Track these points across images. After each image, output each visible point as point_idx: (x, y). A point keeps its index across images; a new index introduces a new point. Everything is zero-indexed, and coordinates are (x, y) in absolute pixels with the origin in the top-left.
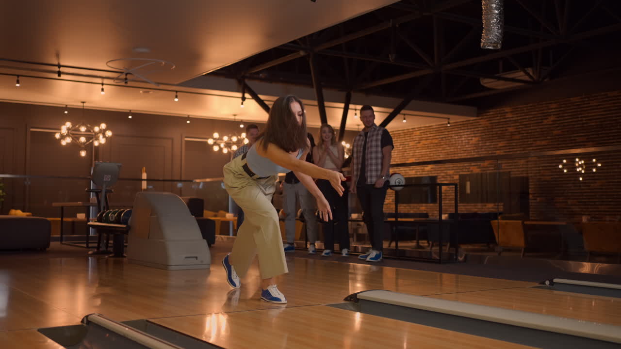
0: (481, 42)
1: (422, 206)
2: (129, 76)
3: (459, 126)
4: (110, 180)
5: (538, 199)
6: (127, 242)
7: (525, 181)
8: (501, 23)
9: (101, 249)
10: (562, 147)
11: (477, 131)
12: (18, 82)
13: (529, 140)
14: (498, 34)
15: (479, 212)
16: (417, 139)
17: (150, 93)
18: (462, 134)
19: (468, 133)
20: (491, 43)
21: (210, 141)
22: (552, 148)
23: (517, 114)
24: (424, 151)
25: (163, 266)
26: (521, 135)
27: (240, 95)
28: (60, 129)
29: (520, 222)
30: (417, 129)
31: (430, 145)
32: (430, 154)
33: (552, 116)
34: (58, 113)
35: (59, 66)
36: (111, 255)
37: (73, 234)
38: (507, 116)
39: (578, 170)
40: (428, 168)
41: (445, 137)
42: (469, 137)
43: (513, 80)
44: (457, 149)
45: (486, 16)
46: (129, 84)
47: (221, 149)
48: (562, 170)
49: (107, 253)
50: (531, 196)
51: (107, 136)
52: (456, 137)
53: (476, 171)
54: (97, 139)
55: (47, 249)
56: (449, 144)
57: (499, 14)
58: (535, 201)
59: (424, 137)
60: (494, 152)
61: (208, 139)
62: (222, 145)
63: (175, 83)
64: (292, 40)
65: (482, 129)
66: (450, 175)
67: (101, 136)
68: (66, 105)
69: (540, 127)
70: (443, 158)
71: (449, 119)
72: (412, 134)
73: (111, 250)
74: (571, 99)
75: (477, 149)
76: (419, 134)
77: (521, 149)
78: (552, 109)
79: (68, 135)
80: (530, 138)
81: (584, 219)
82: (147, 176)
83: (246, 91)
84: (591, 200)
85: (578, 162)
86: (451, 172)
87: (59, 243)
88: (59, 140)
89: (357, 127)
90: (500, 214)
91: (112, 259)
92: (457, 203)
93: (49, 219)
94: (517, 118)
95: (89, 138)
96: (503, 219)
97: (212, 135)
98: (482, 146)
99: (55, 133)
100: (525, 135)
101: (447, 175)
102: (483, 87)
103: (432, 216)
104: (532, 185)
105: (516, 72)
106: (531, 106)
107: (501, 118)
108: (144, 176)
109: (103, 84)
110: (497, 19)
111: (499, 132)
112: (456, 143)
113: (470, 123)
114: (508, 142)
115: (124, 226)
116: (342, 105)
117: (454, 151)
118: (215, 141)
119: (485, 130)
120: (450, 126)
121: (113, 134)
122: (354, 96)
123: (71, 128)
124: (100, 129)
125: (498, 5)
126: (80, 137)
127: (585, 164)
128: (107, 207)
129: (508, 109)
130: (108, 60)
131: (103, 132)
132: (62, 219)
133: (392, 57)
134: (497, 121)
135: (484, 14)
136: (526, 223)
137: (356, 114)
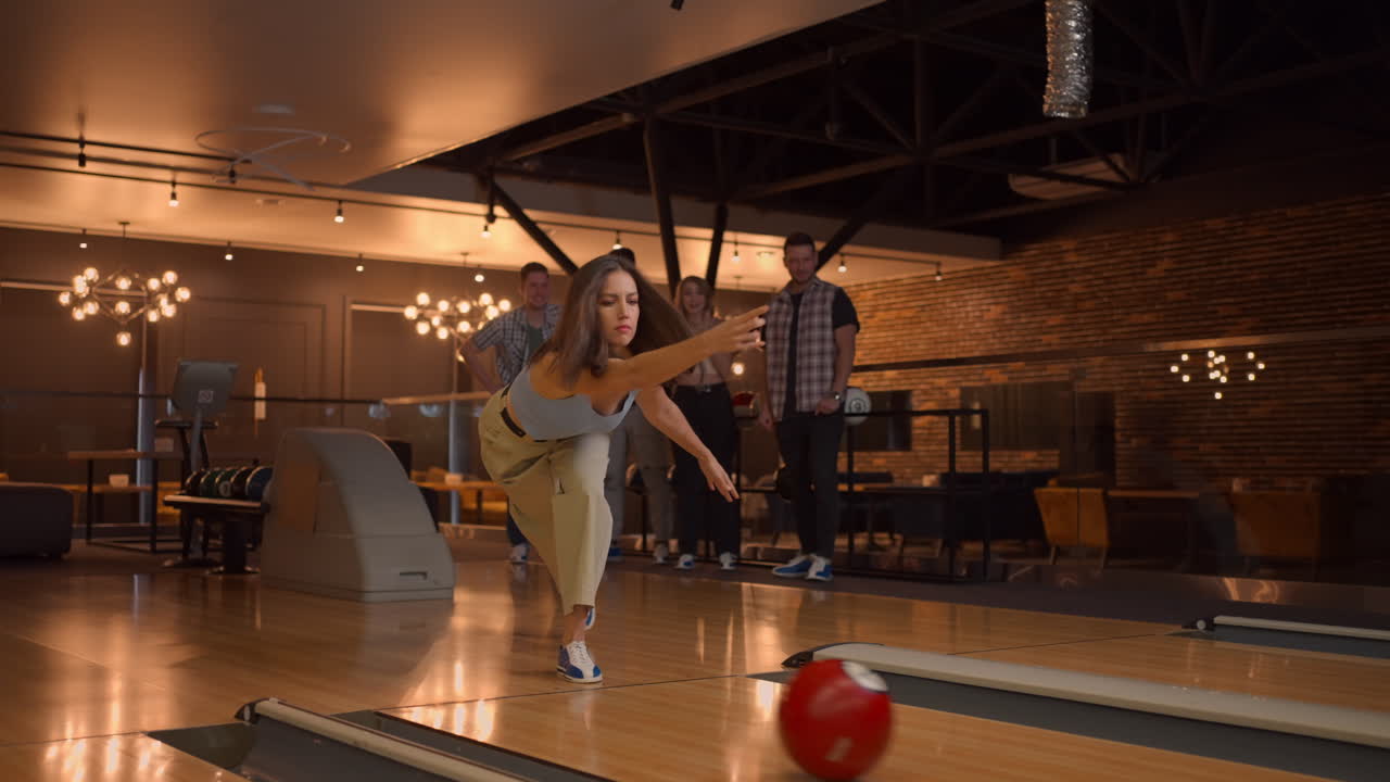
0: (1043, 102)
1: (877, 457)
3: (961, 281)
4: (210, 400)
5: (1134, 442)
7: (1104, 402)
8: (1087, 62)
9: (191, 556)
11: (1000, 291)
13: (1115, 312)
14: (1081, 86)
15: (1005, 471)
16: (868, 309)
17: (281, 203)
18: (967, 297)
19: (981, 296)
20: (1065, 104)
21: (411, 313)
23: (1089, 254)
25: (351, 594)
26: (1097, 301)
27: (482, 209)
28: (70, 284)
29: (1099, 491)
30: (866, 287)
31: (895, 322)
33: (1166, 259)
34: (66, 247)
35: (82, 142)
36: (216, 569)
38: (1067, 260)
39: (1212, 376)
41: (929, 305)
42: (983, 304)
43: (1080, 180)
45: (1053, 46)
46: (239, 183)
47: (433, 330)
48: (1178, 376)
49: (205, 564)
50: (1118, 436)
51: (179, 299)
52: (954, 305)
53: (998, 378)
54: (155, 306)
55: (65, 556)
56: (937, 321)
57: (1084, 41)
58: (1126, 446)
61: (404, 306)
62: (436, 321)
63: (342, 183)
64: (612, 91)
65: (1011, 286)
66: (940, 388)
67: (164, 301)
68: (84, 230)
69: (1140, 283)
71: (938, 264)
72: (858, 297)
73: (217, 556)
74: (1208, 222)
75: (999, 331)
77: (1099, 332)
78: (1163, 244)
79: (89, 298)
80: (1118, 308)
81: (1237, 486)
82: (267, 390)
83: (496, 200)
84: (1247, 444)
85: (1212, 360)
86: (942, 382)
87: (85, 541)
88: (69, 309)
89: (734, 281)
90: (1052, 474)
91: (221, 579)
92: (954, 451)
93: (67, 488)
94: (1087, 264)
95: (136, 303)
96: (1062, 484)
97: (415, 298)
98: (1011, 324)
99: (59, 293)
100: (1106, 300)
102: (1017, 195)
103: (902, 477)
104: (1121, 411)
105: (1086, 164)
106: (1119, 238)
107: (1053, 262)
108: (261, 390)
109: (174, 184)
110: (1079, 52)
111: (1050, 294)
112: (952, 319)
113: (985, 275)
114: (1068, 316)
115: (257, 505)
116: (708, 233)
118: (420, 311)
119: (1017, 288)
120: (943, 280)
121: (192, 296)
122: (733, 211)
123: (98, 281)
124: (162, 284)
125: (1081, 21)
126: (117, 302)
127: (1227, 363)
128: (205, 462)
129: (1067, 244)
130: (202, 132)
131: (170, 291)
132: (90, 489)
133: (831, 131)
134: (1044, 270)
135: (1051, 42)
136: (1112, 493)
137: (736, 254)
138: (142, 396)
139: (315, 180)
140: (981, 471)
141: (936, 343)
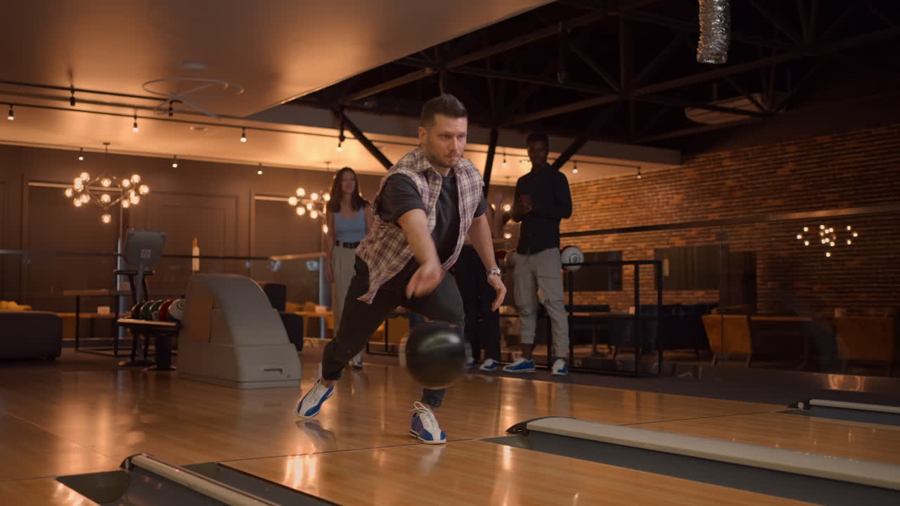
0: (697, 53)
1: (600, 295)
2: (174, 106)
3: (655, 178)
4: (149, 256)
5: (770, 284)
6: (176, 348)
7: (750, 258)
8: (726, 25)
9: (136, 359)
10: (805, 208)
11: (680, 185)
12: (11, 114)
13: (756, 198)
14: (722, 42)
15: (684, 304)
16: (593, 198)
17: (206, 129)
18: (658, 190)
19: (667, 188)
20: (712, 54)
21: (293, 201)
22: (788, 210)
23: (739, 160)
24: (603, 214)
25: (231, 384)
26: (743, 191)
27: (336, 133)
28: (72, 184)
29: (745, 317)
30: (591, 183)
31: (611, 206)
32: (612, 219)
33: (790, 164)
34: (69, 159)
35: (73, 90)
36: (152, 367)
37: (93, 336)
38: (724, 164)
39: (823, 242)
40: (610, 238)
41: (634, 195)
42: (669, 194)
43: (734, 111)
44: (651, 211)
45: (704, 15)
46: (176, 116)
47: (308, 212)
48: (802, 241)
49: (145, 364)
50: (758, 280)
51: (141, 193)
52: (650, 194)
53: (679, 242)
54: (127, 197)
55: (58, 360)
56: (639, 205)
57: (724, 11)
58: (764, 287)
59: (603, 195)
60: (705, 215)
61: (288, 197)
62: (310, 207)
63: (243, 115)
64: (414, 52)
65: (687, 182)
66: (641, 250)
67: (132, 194)
68: (82, 148)
69: (772, 179)
70: (630, 224)
71: (639, 168)
72: (586, 189)
73: (152, 359)
74: (818, 138)
75: (680, 211)
76: (596, 190)
77: (746, 211)
78: (788, 153)
79: (84, 192)
80: (758, 196)
81: (838, 313)
82: (200, 251)
83: (345, 127)
84: (845, 285)
85: (823, 231)
86: (642, 245)
87: (73, 350)
88: (71, 199)
89: (505, 180)
90: (713, 306)
91: (155, 373)
93: (60, 315)
94: (738, 167)
95: (115, 196)
96: (719, 313)
97: (295, 192)
98: (687, 207)
99: (65, 189)
100: (750, 190)
101: (636, 250)
102: (691, 121)
103: (616, 308)
104: (761, 264)
105: (736, 100)
106: (759, 149)
107: (715, 166)
108: (196, 251)
109: (135, 117)
110: (721, 19)
111: (712, 187)
112: (649, 204)
113: (670, 174)
114: (725, 201)
115: (172, 324)
116: (486, 148)
117: (646, 215)
118: (298, 200)
119: (691, 183)
120: (642, 179)
121: (150, 191)
122: (503, 133)
123: (90, 181)
124: (131, 183)
126: (102, 195)
127: (835, 233)
128: (146, 297)
129: (724, 154)
130: (146, 81)
131: (136, 187)
132: (78, 315)
133: (561, 77)
134: (709, 171)
135: (702, 13)
136: (753, 318)
137: (505, 161)
138: (120, 255)
139: (223, 113)
140: (657, 304)
141: (639, 220)
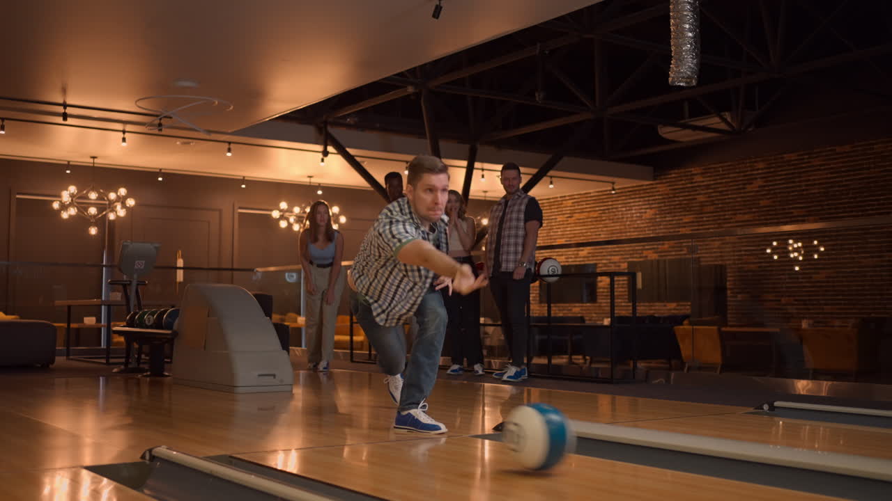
0: (668, 76)
1: (575, 307)
2: (164, 121)
3: (628, 194)
4: (142, 267)
5: (739, 297)
6: (170, 357)
7: (720, 271)
8: (696, 51)
9: (130, 366)
10: (774, 223)
11: (653, 200)
12: (3, 128)
13: (727, 213)
14: (692, 66)
15: (656, 315)
16: (568, 212)
17: (192, 144)
18: (632, 204)
19: (641, 203)
20: (683, 78)
21: (276, 214)
22: (757, 224)
23: (709, 176)
24: (578, 228)
25: (228, 388)
26: (714, 206)
27: (320, 148)
28: (60, 196)
29: (716, 328)
30: (567, 198)
31: (586, 220)
32: (586, 232)
33: (759, 180)
34: (58, 172)
35: (65, 105)
36: (145, 374)
37: (79, 346)
38: (695, 180)
39: (792, 255)
40: (585, 251)
41: (608, 209)
42: (641, 209)
43: (704, 129)
44: (625, 225)
45: (676, 41)
46: (165, 131)
47: (290, 225)
48: (770, 256)
49: (138, 371)
50: (729, 292)
51: (128, 205)
52: (624, 209)
53: (653, 256)
54: (113, 210)
55: (51, 367)
56: (613, 219)
57: (694, 37)
58: (734, 299)
59: (577, 209)
60: (677, 230)
61: (271, 210)
62: (292, 220)
63: (229, 131)
64: (398, 71)
65: (660, 197)
66: (615, 263)
67: (119, 206)
68: (69, 162)
69: (741, 195)
70: (604, 238)
71: (613, 183)
72: (561, 204)
73: (146, 367)
74: (785, 156)
75: (653, 226)
76: (571, 205)
77: (716, 226)
78: (758, 170)
79: (71, 204)
80: (729, 211)
81: (805, 324)
82: (184, 263)
83: (328, 142)
84: (813, 298)
85: (792, 245)
86: (616, 258)
87: (65, 358)
88: (59, 211)
89: (483, 194)
90: (686, 317)
91: (148, 379)
93: (55, 324)
94: (709, 183)
95: (101, 208)
96: (691, 324)
97: (278, 205)
98: (660, 221)
99: (53, 201)
100: (720, 206)
101: (610, 263)
102: (663, 138)
103: (590, 320)
104: (730, 276)
105: (707, 118)
106: (729, 166)
107: (687, 181)
108: (180, 263)
109: (124, 132)
110: (691, 44)
111: (684, 202)
112: (623, 218)
113: (643, 190)
114: (696, 216)
115: (169, 332)
116: (465, 163)
117: (620, 229)
118: (281, 214)
119: (664, 199)
120: (616, 194)
121: (136, 203)
122: (482, 149)
123: (77, 194)
124: (118, 196)
125: (692, 25)
126: (89, 207)
127: (803, 247)
128: (139, 306)
129: (696, 170)
130: (139, 98)
131: (122, 200)
132: (69, 325)
133: (539, 96)
134: (681, 186)
135: (674, 38)
136: (723, 329)
137: (483, 176)
138: (105, 266)
139: (211, 129)
140: (631, 315)
141: (613, 233)
